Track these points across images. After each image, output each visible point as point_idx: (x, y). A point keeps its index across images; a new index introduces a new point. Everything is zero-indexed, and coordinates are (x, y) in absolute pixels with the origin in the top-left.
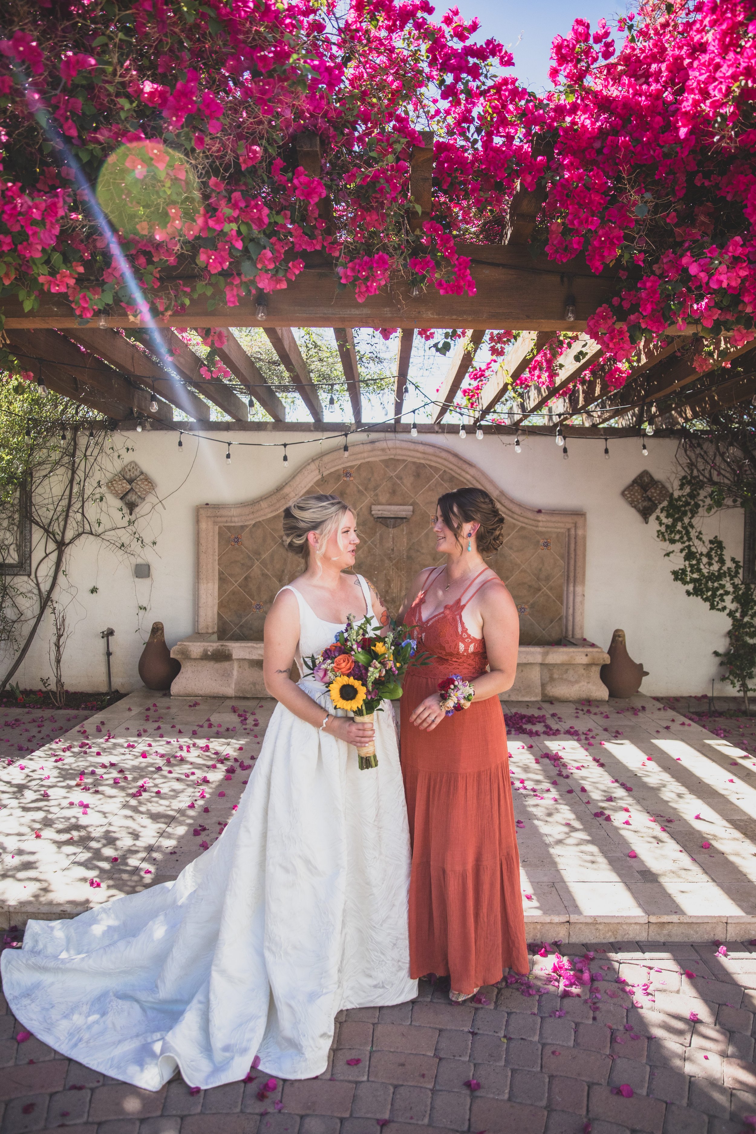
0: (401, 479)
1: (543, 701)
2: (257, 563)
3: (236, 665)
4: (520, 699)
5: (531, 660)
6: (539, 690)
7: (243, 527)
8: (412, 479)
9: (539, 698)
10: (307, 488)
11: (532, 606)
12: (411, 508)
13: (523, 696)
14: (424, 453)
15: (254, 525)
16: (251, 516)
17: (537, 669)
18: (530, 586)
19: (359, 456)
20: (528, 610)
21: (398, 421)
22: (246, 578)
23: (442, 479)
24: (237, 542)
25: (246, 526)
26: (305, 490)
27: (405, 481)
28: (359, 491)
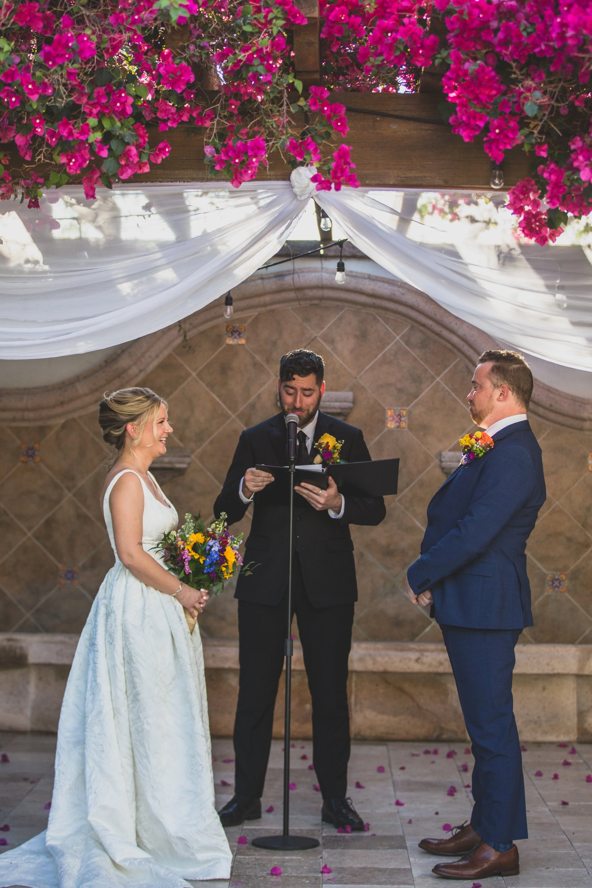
0: (332, 342)
1: (580, 742)
2: (69, 495)
3: (33, 677)
4: (540, 738)
5: (559, 669)
6: (573, 722)
7: (42, 430)
8: (352, 342)
9: (573, 737)
10: (162, 357)
11: (574, 576)
12: (350, 395)
13: (545, 733)
14: (373, 296)
15: (64, 426)
16: (59, 410)
17: (571, 684)
18: (569, 540)
19: (256, 301)
20: (566, 583)
21: (326, 236)
22: (48, 523)
23: (407, 343)
24: (32, 456)
25: (50, 428)
26: (156, 363)
27: (339, 346)
28: (255, 364)
